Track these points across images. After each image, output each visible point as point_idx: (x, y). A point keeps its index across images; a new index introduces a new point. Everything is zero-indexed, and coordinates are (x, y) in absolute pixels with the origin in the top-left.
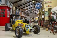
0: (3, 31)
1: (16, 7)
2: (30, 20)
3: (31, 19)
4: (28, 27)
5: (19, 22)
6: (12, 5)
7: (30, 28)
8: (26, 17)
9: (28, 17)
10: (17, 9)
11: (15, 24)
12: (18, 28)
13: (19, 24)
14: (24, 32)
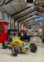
0: (1, 48)
1: (14, 20)
5: (16, 40)
7: (26, 47)
13: (16, 42)
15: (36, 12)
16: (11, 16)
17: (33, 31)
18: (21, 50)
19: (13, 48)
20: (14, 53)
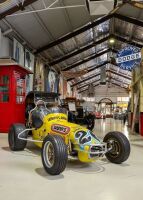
1: (45, 66)
2: (100, 112)
3: (103, 105)
4: (86, 137)
6: (32, 57)
7: (93, 142)
8: (84, 98)
9: (92, 99)
10: (51, 73)
11: (42, 129)
12: (49, 143)
14: (70, 157)
15: (112, 41)
16: (35, 54)
17: (100, 103)
18: (75, 154)
19: (47, 149)
20: (50, 165)
